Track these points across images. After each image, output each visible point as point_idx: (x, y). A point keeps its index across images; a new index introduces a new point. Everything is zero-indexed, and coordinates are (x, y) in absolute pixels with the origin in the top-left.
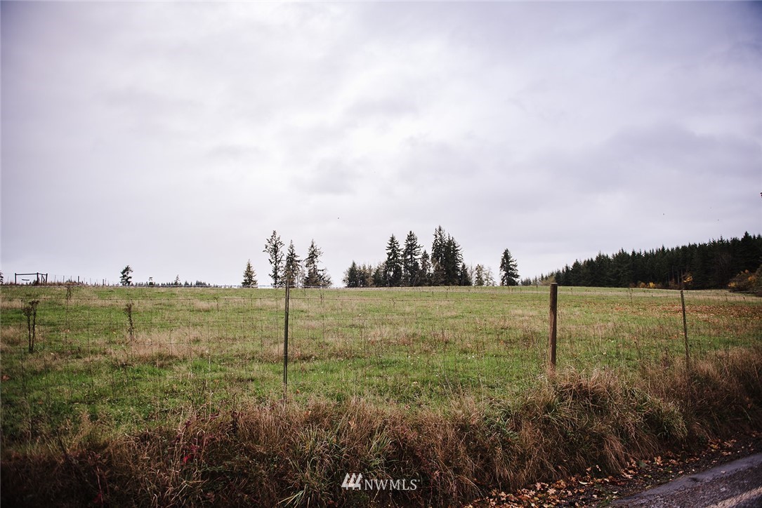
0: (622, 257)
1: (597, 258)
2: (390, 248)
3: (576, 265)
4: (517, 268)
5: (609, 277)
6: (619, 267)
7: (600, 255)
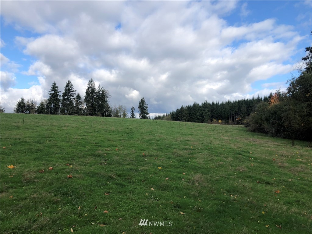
0: (206, 105)
1: (193, 105)
2: (52, 91)
3: (182, 108)
4: (148, 109)
5: (199, 116)
6: (204, 110)
7: (195, 104)
